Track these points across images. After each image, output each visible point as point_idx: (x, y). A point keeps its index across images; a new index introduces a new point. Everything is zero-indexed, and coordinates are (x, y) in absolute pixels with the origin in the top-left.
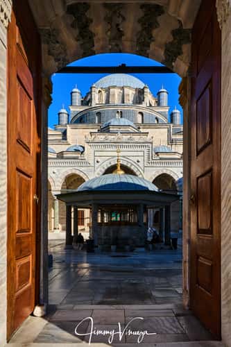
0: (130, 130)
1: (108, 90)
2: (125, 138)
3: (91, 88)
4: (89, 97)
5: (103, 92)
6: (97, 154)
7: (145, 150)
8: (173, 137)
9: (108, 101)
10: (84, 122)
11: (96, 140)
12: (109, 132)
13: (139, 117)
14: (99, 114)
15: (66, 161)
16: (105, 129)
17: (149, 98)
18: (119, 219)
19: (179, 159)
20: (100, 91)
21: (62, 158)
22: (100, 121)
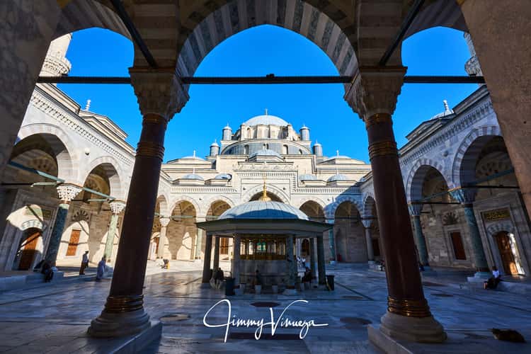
0: (276, 159)
1: (256, 128)
2: (272, 167)
3: (241, 126)
4: (239, 134)
5: (251, 129)
6: (244, 181)
7: (291, 178)
8: (317, 167)
9: (255, 136)
10: (233, 154)
11: (243, 169)
12: (256, 161)
13: (284, 149)
14: (247, 146)
15: (213, 188)
16: (253, 159)
17: (292, 134)
18: (265, 249)
19: (324, 187)
20: (248, 129)
21: (210, 185)
22: (247, 153)
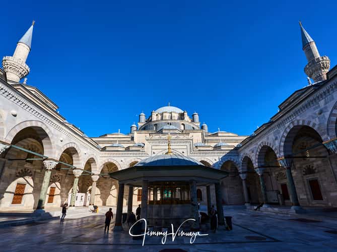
0: (177, 132)
1: (162, 114)
2: (174, 137)
3: (152, 113)
4: (151, 118)
5: (159, 115)
6: (153, 147)
7: (188, 145)
8: (206, 138)
9: (162, 119)
10: (146, 130)
11: (153, 138)
12: (162, 133)
13: (182, 127)
14: (156, 125)
15: (131, 152)
16: (160, 132)
17: (187, 118)
19: (212, 150)
20: (157, 115)
21: (129, 151)
22: (156, 129)
